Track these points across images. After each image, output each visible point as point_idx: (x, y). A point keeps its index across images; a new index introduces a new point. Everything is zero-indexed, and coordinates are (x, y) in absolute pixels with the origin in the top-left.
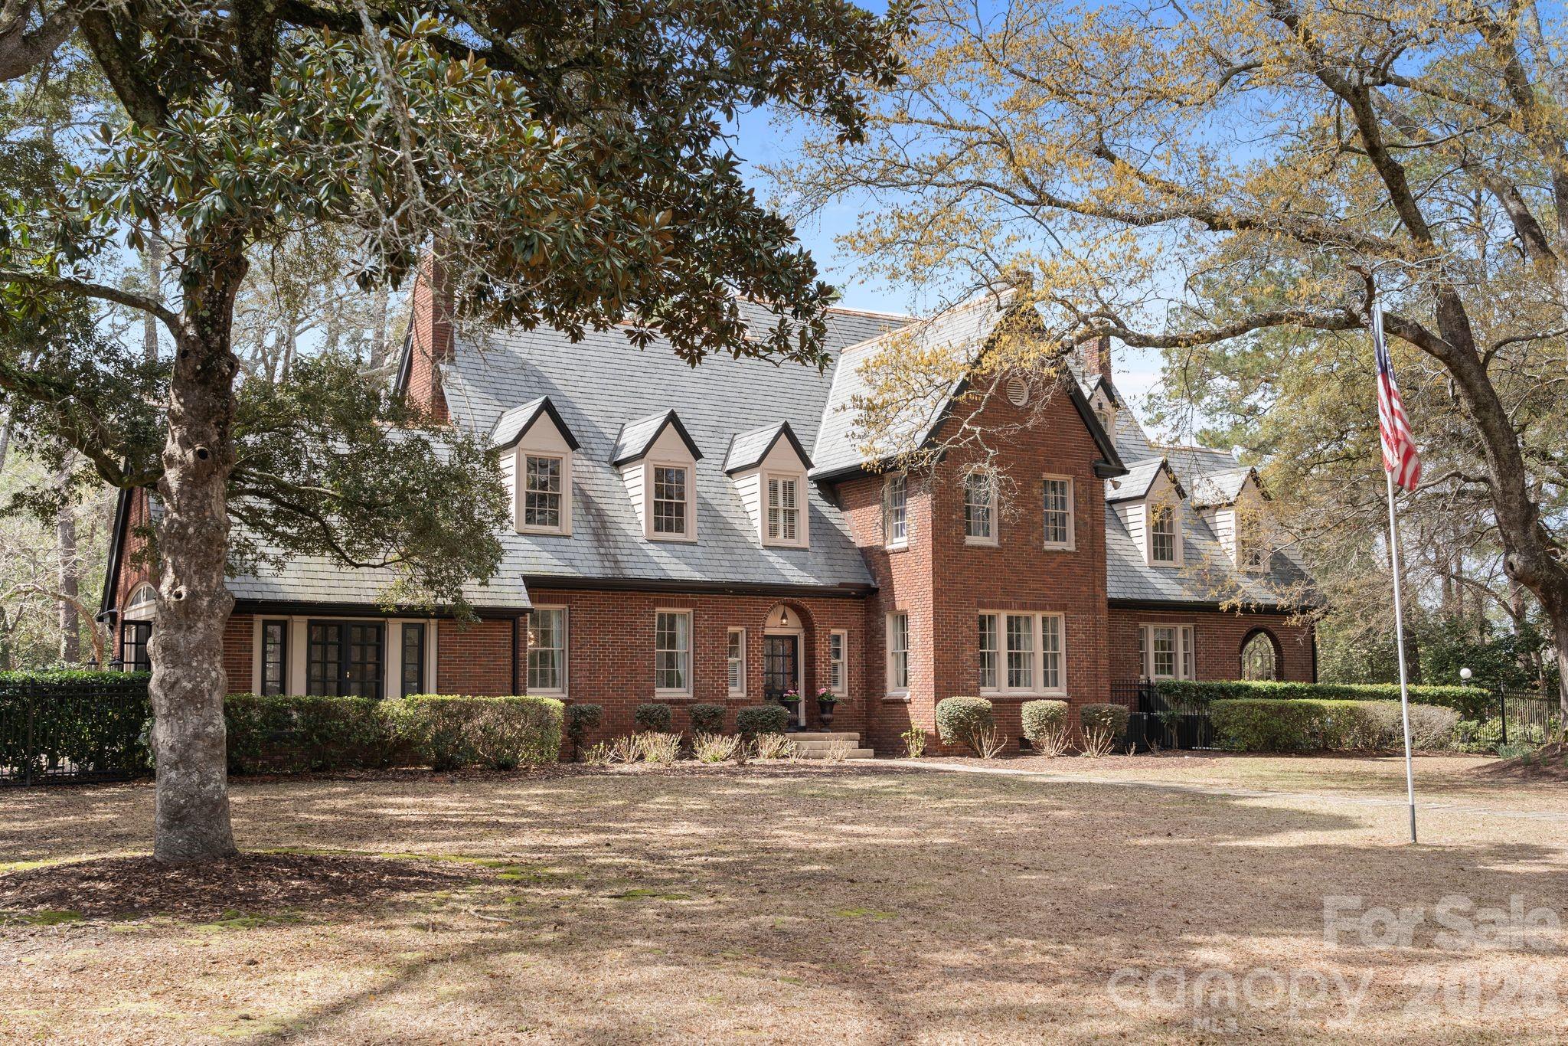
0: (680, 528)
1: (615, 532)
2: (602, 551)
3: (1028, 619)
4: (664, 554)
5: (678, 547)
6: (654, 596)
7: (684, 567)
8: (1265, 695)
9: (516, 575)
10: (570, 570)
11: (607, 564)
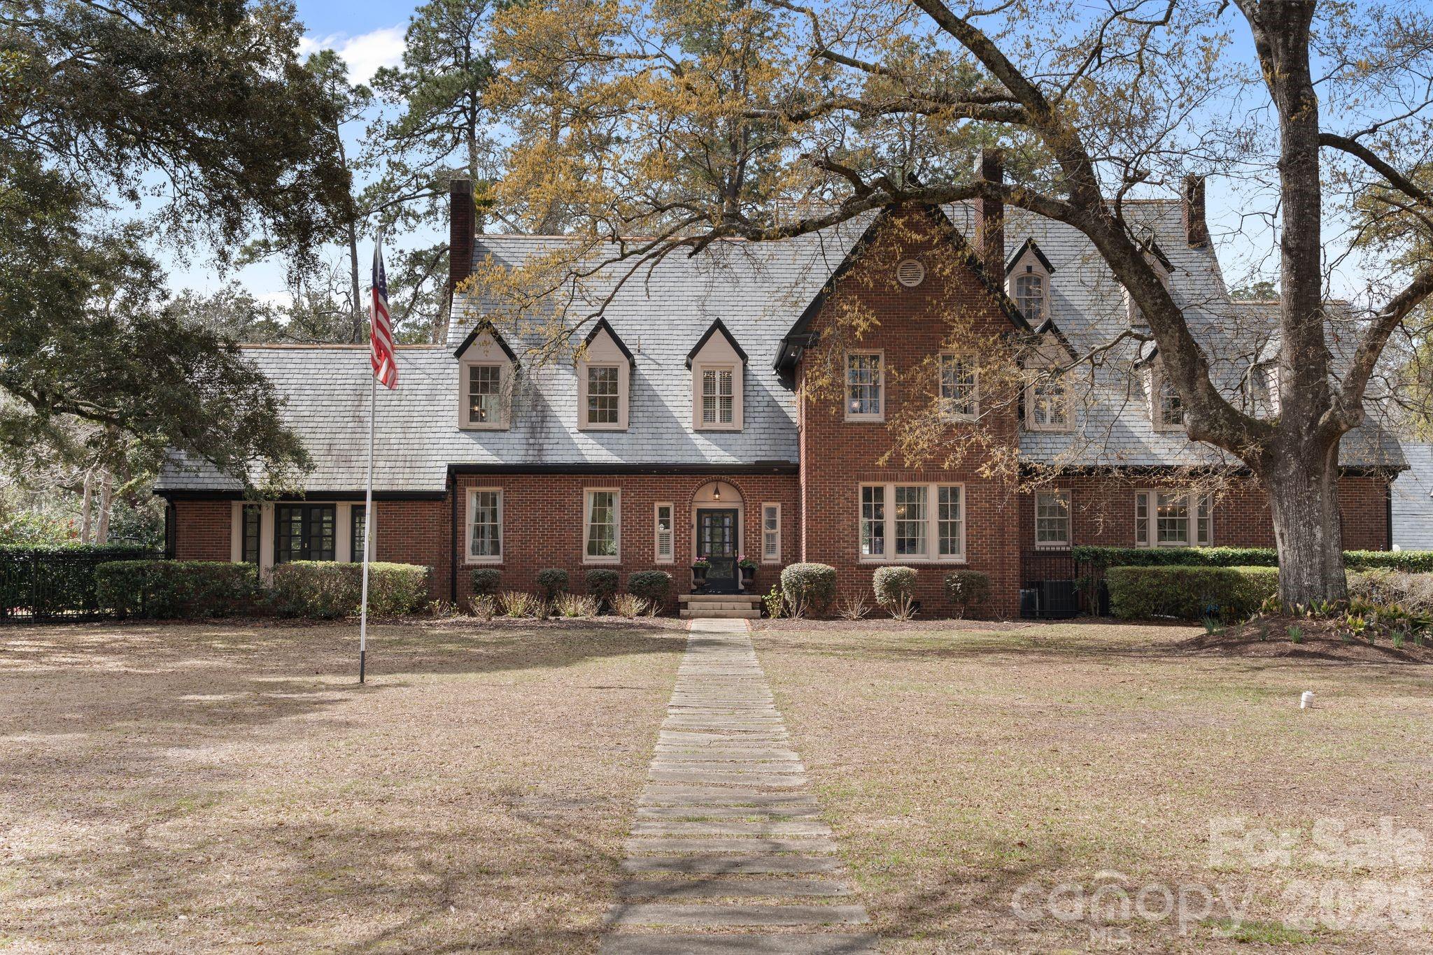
0: (614, 418)
1: (551, 425)
2: (531, 441)
3: (925, 489)
4: (590, 441)
5: (606, 435)
6: (581, 478)
7: (605, 452)
8: (1213, 562)
9: (443, 464)
10: (495, 458)
11: (531, 452)
